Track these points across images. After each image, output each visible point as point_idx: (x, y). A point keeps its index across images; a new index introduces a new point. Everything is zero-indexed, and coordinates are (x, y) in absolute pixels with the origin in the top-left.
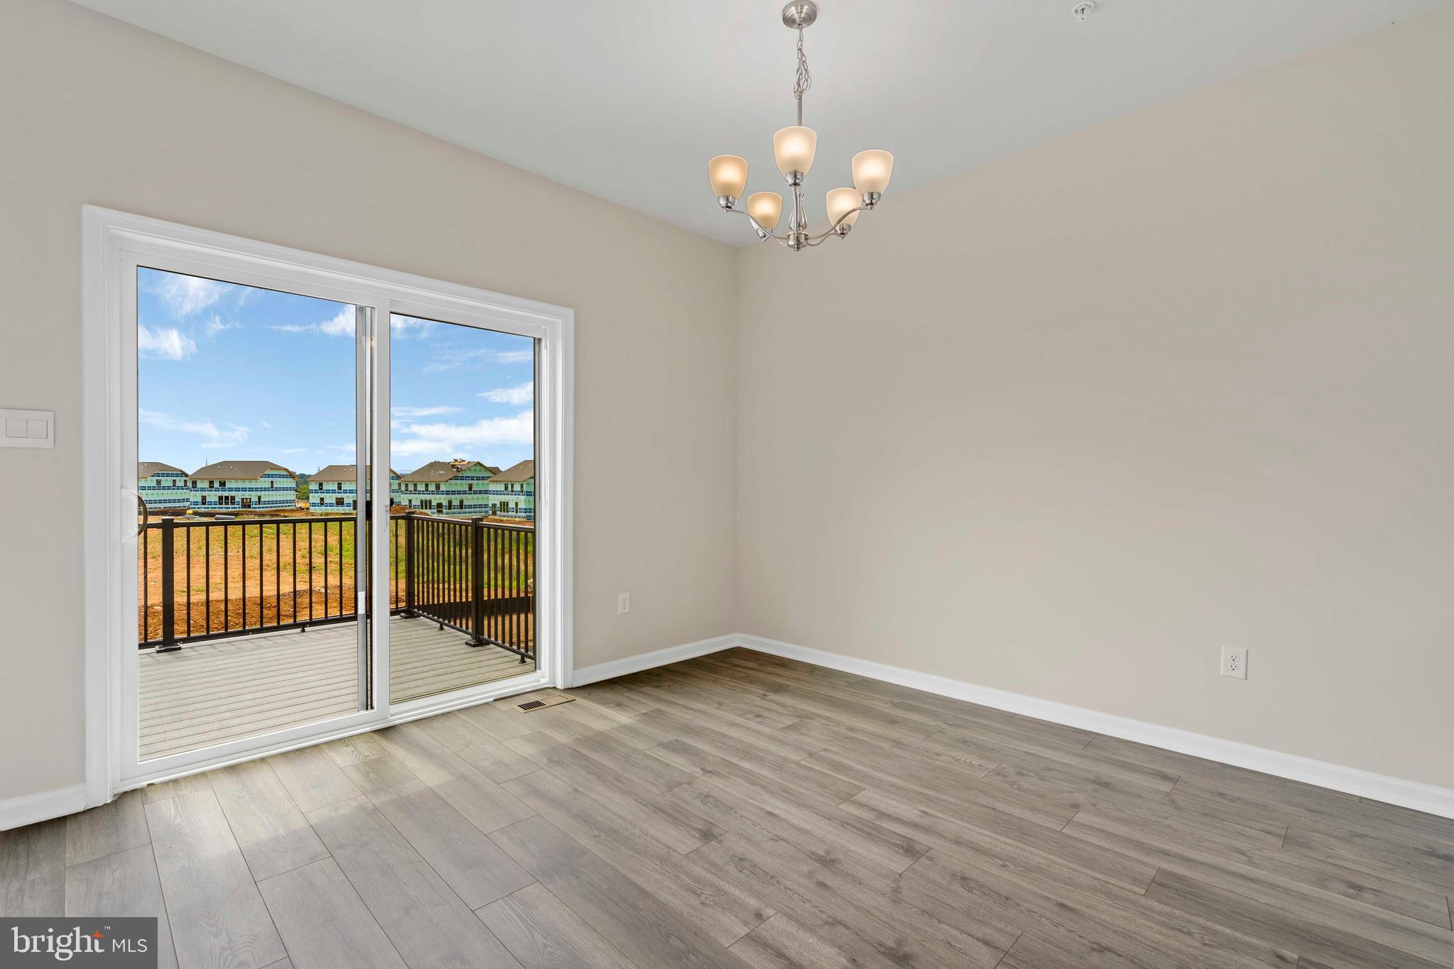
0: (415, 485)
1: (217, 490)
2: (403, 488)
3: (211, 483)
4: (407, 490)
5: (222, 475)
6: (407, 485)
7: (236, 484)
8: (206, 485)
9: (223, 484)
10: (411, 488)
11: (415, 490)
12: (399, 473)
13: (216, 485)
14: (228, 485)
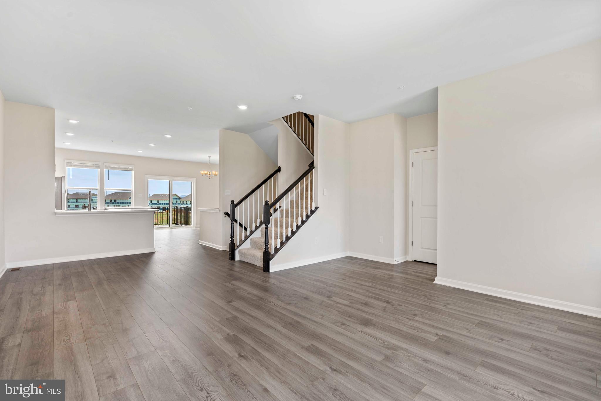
0: (186, 202)
1: (113, 203)
2: (182, 203)
3: (111, 201)
4: (183, 203)
5: (115, 198)
6: (183, 202)
7: (120, 201)
8: (109, 201)
9: (115, 201)
10: (185, 202)
11: (186, 203)
12: (180, 197)
13: (113, 201)
14: (117, 201)
